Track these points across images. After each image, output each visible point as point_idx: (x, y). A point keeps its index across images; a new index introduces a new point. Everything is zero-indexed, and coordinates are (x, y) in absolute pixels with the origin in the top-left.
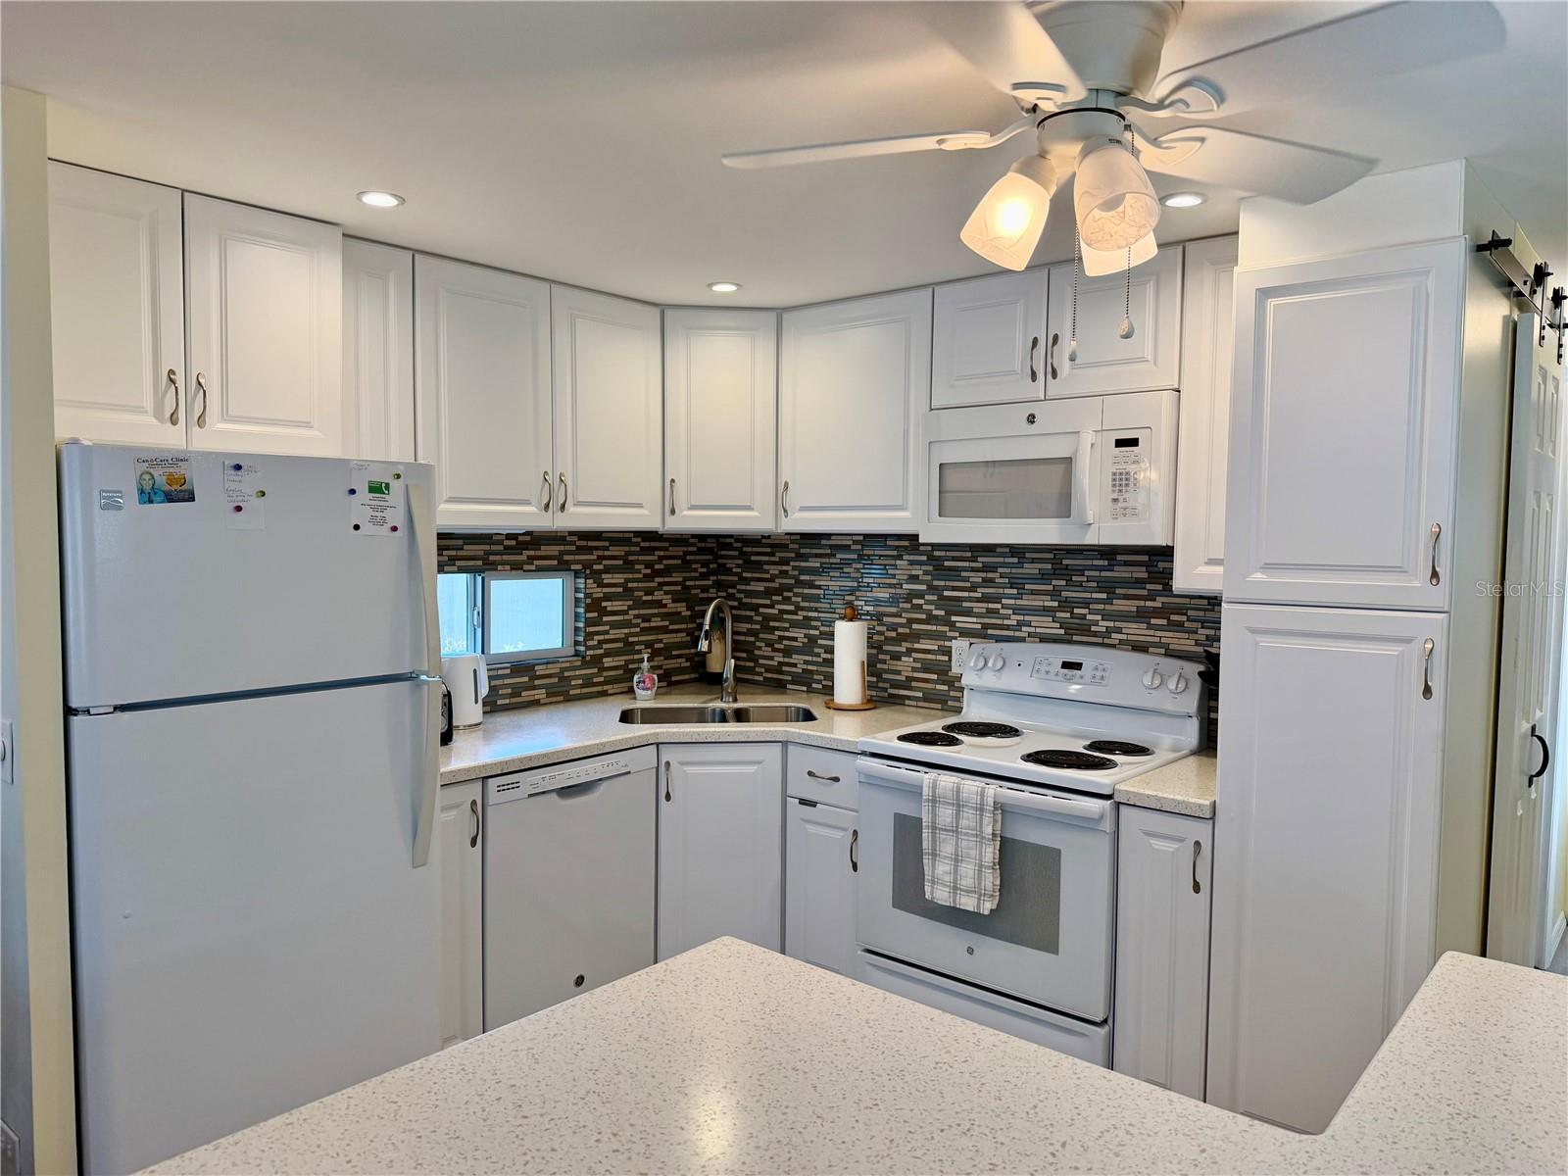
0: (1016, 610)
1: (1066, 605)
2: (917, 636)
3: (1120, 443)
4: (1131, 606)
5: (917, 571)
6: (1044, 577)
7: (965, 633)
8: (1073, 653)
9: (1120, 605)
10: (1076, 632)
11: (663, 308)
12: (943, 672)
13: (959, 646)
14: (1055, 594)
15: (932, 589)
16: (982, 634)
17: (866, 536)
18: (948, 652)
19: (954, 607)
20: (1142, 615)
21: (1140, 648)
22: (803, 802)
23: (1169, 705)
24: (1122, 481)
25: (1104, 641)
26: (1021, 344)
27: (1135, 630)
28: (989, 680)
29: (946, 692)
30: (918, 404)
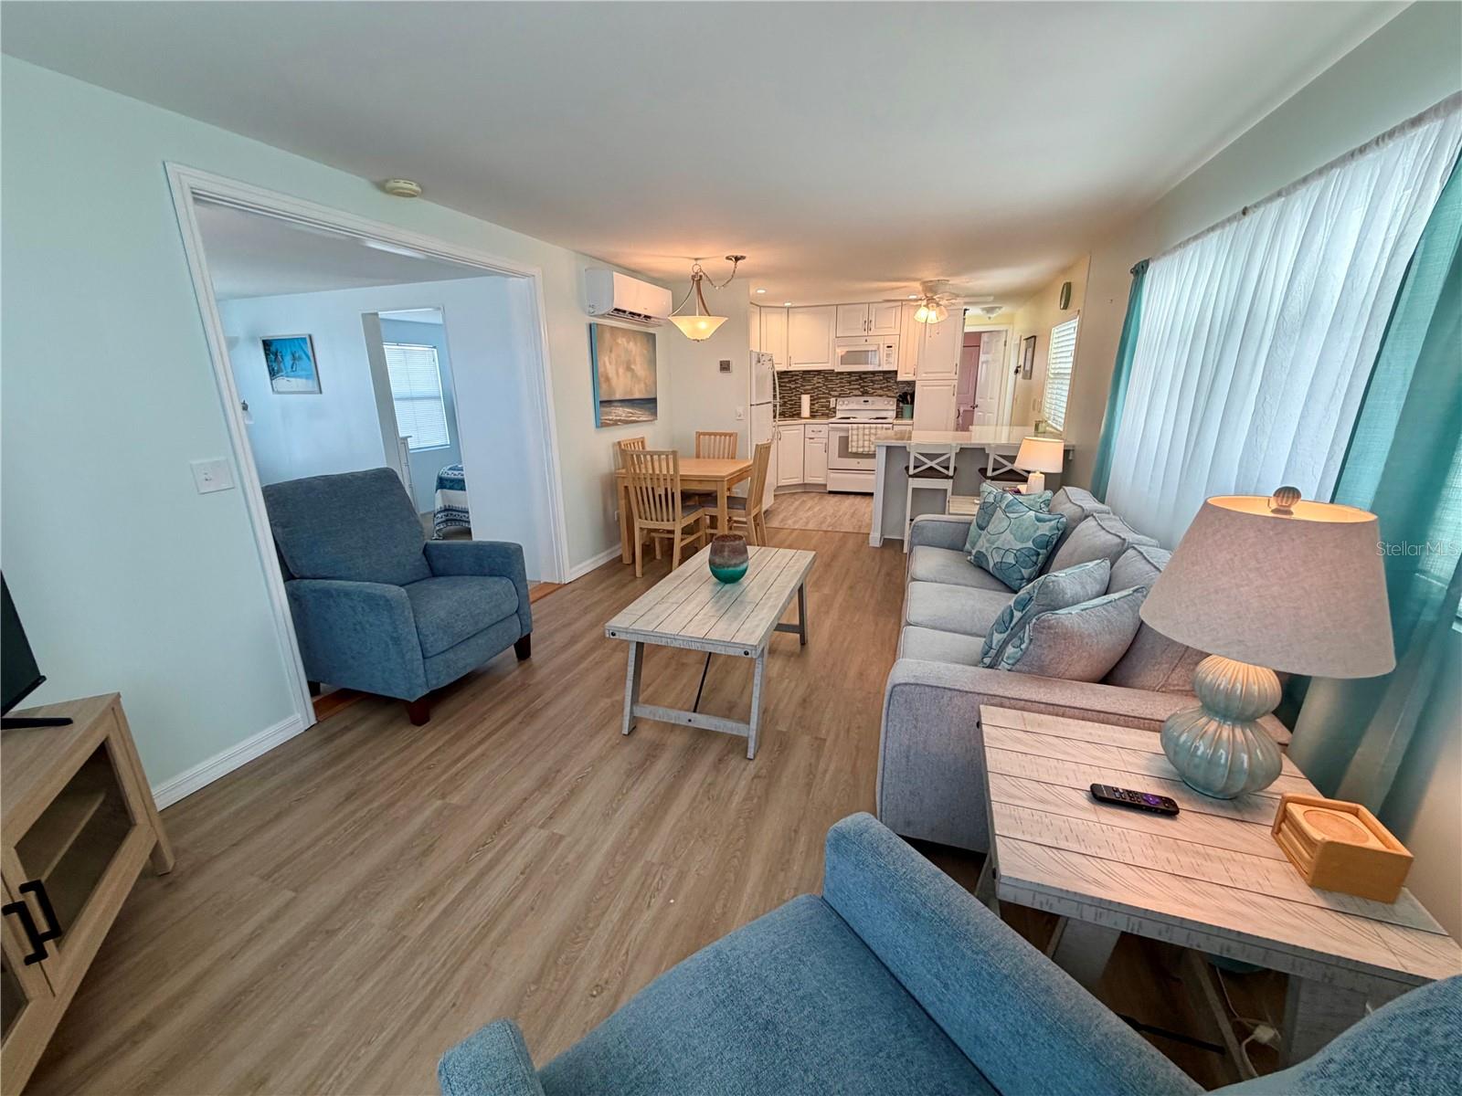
0: (849, 389)
1: (862, 387)
2: (820, 398)
3: (888, 347)
4: (879, 386)
5: (820, 381)
6: (857, 380)
7: (834, 396)
8: (866, 398)
9: (876, 386)
10: (865, 393)
11: (760, 307)
12: (828, 407)
13: (833, 400)
14: (859, 384)
15: (824, 385)
16: (839, 396)
17: (804, 371)
18: (829, 402)
19: (832, 389)
20: (881, 388)
21: (881, 396)
22: (811, 438)
23: (890, 408)
24: (888, 355)
25: (872, 395)
26: (862, 322)
27: (880, 392)
28: (844, 407)
29: (830, 412)
30: (832, 336)
